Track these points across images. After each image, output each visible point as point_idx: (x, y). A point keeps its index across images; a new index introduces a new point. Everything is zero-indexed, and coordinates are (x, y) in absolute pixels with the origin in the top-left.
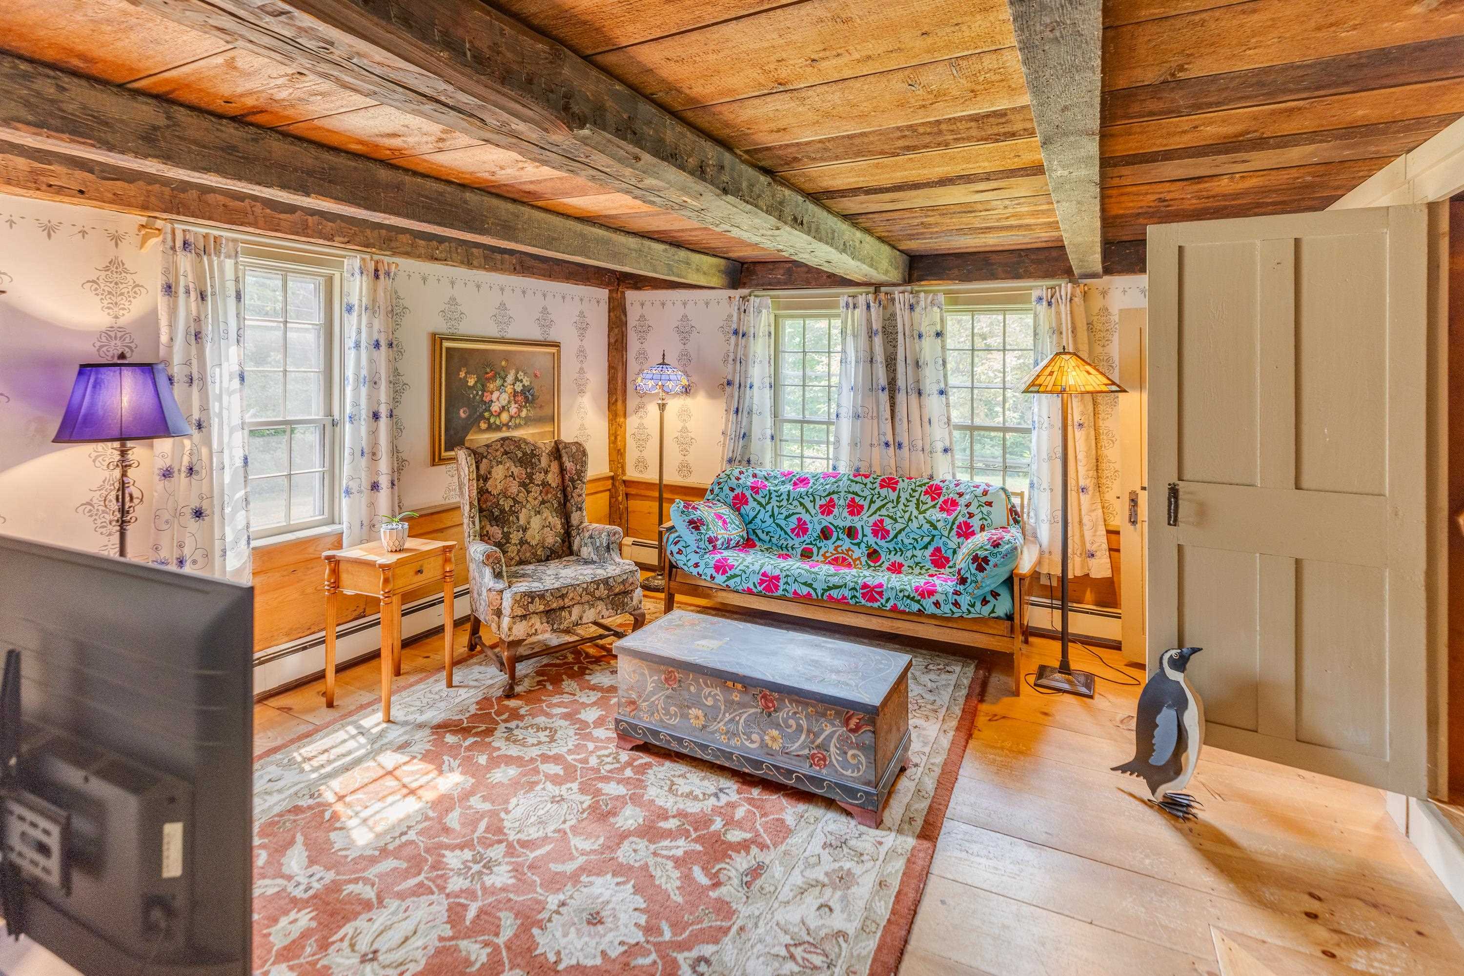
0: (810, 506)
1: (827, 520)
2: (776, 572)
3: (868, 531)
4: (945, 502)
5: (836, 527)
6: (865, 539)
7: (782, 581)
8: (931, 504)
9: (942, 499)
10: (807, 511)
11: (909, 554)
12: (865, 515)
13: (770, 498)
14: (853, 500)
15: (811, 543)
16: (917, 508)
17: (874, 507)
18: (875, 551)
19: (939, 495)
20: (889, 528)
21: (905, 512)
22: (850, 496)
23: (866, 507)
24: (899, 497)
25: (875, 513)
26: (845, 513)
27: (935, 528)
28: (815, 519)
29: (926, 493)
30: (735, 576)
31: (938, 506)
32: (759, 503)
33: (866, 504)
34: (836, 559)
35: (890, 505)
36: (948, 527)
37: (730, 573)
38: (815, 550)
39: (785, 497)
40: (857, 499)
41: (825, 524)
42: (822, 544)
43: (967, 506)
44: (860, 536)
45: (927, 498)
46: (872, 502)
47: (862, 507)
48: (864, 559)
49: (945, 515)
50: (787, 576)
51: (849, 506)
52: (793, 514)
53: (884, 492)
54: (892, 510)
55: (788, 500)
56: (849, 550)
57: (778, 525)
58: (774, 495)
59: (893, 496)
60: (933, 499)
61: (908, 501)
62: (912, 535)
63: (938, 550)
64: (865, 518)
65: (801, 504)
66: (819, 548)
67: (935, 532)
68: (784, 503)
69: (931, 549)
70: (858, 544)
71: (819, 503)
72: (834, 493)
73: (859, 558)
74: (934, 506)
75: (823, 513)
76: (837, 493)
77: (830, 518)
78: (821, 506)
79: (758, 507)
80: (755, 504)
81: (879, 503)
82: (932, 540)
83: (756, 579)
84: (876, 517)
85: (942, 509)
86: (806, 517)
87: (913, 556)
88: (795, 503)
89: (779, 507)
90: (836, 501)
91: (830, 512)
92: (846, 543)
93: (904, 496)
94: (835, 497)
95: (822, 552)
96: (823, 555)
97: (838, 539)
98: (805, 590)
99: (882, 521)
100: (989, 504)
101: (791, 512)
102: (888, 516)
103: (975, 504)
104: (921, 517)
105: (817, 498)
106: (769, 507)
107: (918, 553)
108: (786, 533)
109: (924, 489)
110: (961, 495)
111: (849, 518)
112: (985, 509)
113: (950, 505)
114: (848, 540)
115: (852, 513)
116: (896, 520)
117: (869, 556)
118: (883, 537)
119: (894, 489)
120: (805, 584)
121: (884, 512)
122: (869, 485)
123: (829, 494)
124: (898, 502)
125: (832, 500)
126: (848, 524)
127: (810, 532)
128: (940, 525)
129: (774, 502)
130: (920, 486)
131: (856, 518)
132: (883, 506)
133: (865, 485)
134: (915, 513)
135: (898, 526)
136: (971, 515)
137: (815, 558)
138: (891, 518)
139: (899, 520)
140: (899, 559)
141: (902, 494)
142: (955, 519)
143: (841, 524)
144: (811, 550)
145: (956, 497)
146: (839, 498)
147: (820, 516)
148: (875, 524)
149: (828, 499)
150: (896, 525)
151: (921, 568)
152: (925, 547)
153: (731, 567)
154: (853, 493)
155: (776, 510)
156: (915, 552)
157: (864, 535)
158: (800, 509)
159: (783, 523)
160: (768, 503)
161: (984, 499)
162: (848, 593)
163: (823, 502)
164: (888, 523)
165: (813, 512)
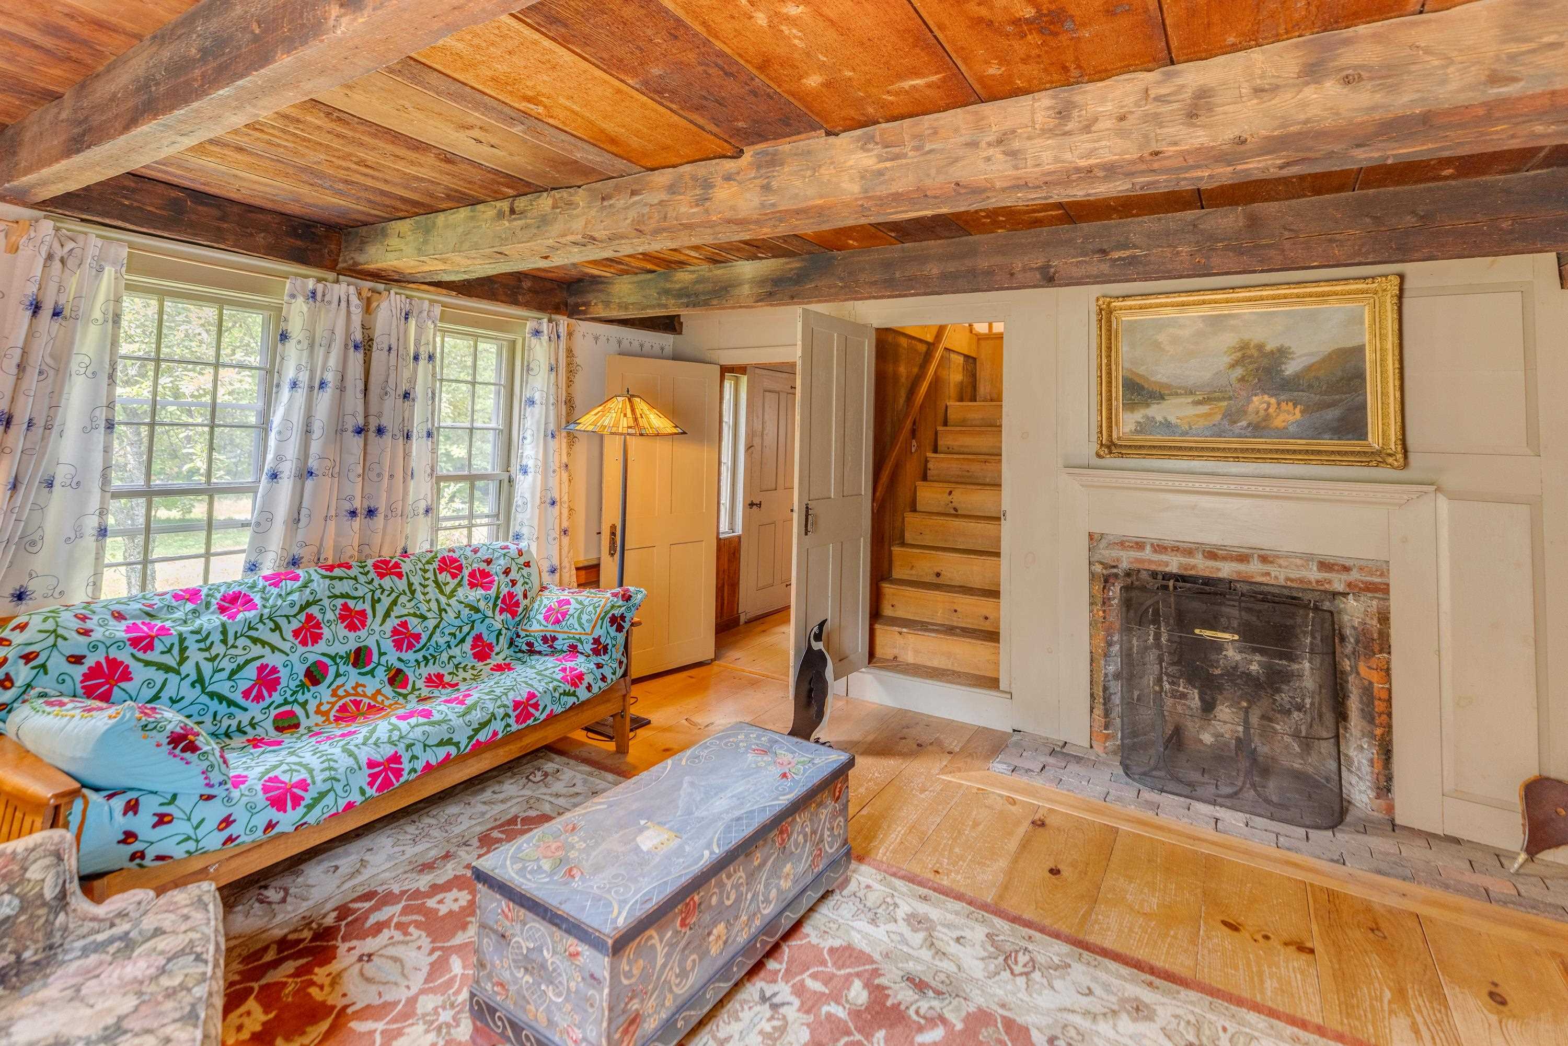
0: (274, 639)
1: (314, 653)
2: (388, 751)
3: (388, 645)
4: (472, 575)
5: (333, 658)
6: (383, 660)
7: (405, 759)
8: (453, 583)
9: (466, 572)
10: (274, 649)
11: (445, 657)
12: (374, 623)
13: (183, 650)
14: (345, 607)
15: (286, 702)
16: (442, 592)
17: (381, 609)
18: (399, 671)
19: (460, 568)
20: (418, 630)
21: (428, 601)
22: (339, 602)
23: (369, 612)
24: (410, 585)
25: (387, 615)
26: (341, 630)
27: (477, 610)
28: (294, 658)
29: (441, 570)
30: (322, 795)
31: (466, 582)
32: (161, 667)
33: (367, 607)
34: (343, 708)
35: (403, 599)
36: (491, 605)
37: (308, 797)
38: (297, 709)
39: (216, 637)
40: (351, 603)
41: (312, 658)
42: (308, 695)
43: (507, 572)
44: (375, 658)
45: (444, 577)
46: (375, 602)
47: (363, 613)
48: (388, 690)
49: (480, 592)
50: (409, 747)
51: (342, 618)
52: (247, 662)
53: (387, 582)
54: (409, 605)
55: (224, 642)
56: (358, 685)
57: (212, 695)
58: (191, 642)
59: (402, 585)
60: (454, 576)
61: (425, 586)
62: (447, 631)
63: (479, 637)
64: (376, 626)
65: (255, 641)
66: (304, 705)
67: (476, 616)
68: (219, 649)
69: (469, 640)
70: (372, 673)
71: (288, 629)
72: (308, 604)
73: (379, 692)
74: (460, 584)
75: (304, 643)
76: (315, 602)
77: (321, 647)
78: (296, 633)
79: (159, 676)
80: (151, 672)
81: (386, 601)
82: (472, 628)
83: (362, 779)
84: (392, 622)
85: (472, 585)
86: (273, 660)
87: (450, 658)
88: (242, 642)
89: (212, 660)
90: (319, 616)
91: (316, 638)
92: (352, 676)
93: (416, 580)
94: (314, 610)
95: (311, 707)
96: (318, 712)
97: (338, 675)
98: (441, 753)
99: (404, 624)
100: (527, 564)
101: (241, 660)
102: (409, 615)
103: (514, 568)
104: (453, 601)
105: (283, 622)
106: (188, 668)
107: (456, 651)
108: (231, 703)
109: (435, 565)
110: (489, 562)
111: (352, 635)
112: (525, 571)
113: (480, 579)
114: (353, 672)
115: (352, 627)
116: (424, 618)
117: (391, 681)
118: (410, 646)
119: (400, 575)
120: (441, 743)
121: (397, 611)
122: (362, 579)
123: (302, 609)
124: (413, 592)
125: (310, 617)
126: (352, 645)
127: (283, 682)
128: (482, 605)
129: (195, 655)
130: (428, 562)
131: (363, 633)
132: (394, 603)
133: (355, 578)
134: (443, 600)
135: (431, 623)
136: (514, 583)
137: (304, 722)
138: (415, 615)
139: (429, 615)
140: (433, 669)
141: (412, 579)
142: (498, 593)
143: (342, 649)
144: (292, 714)
145: (483, 566)
146: (323, 611)
147: (301, 649)
148: (395, 632)
149: (302, 617)
150: (426, 623)
151: (464, 669)
152: (463, 641)
153: (303, 785)
154: (342, 596)
155: (207, 668)
156: (451, 653)
157: (381, 654)
158: (257, 650)
159: (224, 688)
160: (183, 660)
161: (521, 561)
162: (498, 726)
163: (295, 624)
164: (415, 625)
165: (286, 646)
